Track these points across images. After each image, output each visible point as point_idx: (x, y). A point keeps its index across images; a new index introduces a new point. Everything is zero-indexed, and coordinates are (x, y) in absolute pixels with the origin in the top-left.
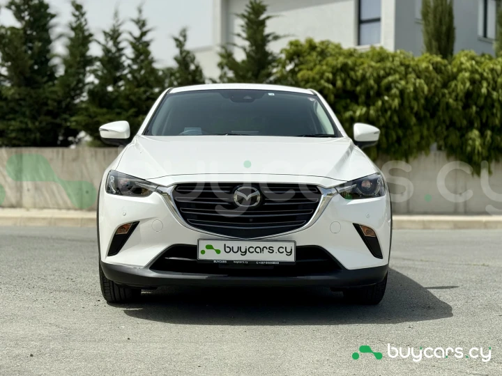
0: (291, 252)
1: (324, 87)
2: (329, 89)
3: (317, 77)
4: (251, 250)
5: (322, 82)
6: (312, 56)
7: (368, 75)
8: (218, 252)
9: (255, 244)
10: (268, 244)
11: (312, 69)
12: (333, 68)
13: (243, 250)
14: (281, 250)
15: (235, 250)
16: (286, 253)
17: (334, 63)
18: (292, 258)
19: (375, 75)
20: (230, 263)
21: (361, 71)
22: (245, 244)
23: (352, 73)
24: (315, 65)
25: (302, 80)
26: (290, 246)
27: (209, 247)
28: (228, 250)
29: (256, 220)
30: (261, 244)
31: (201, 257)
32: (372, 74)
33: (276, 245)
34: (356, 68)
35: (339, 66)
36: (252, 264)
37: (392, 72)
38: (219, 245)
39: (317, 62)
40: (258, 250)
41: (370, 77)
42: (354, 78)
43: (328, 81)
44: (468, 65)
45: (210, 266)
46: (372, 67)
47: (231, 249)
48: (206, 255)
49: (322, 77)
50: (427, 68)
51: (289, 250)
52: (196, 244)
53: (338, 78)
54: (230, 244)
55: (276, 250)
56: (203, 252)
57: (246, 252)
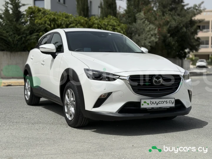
0: (173, 103)
1: (47, 27)
2: (49, 28)
3: (43, 23)
4: (160, 103)
5: (46, 25)
6: (40, 14)
7: (63, 23)
8: (148, 104)
9: (161, 100)
10: (165, 100)
11: (40, 19)
12: (50, 19)
13: (157, 103)
14: (170, 102)
15: (154, 103)
16: (171, 103)
17: (50, 17)
18: (173, 105)
19: (65, 23)
20: (153, 108)
21: (60, 22)
22: (157, 100)
23: (57, 22)
24: (42, 18)
25: (37, 24)
26: (173, 100)
27: (145, 102)
28: (152, 103)
29: (160, 90)
30: (163, 100)
31: (142, 107)
32: (64, 23)
33: (168, 100)
34: (58, 20)
35: (52, 19)
36: (160, 108)
37: (72, 23)
38: (148, 101)
39: (42, 17)
40: (162, 102)
41: (63, 24)
42: (58, 24)
43: (48, 24)
44: (96, 21)
45: (145, 110)
46: (64, 20)
47: (153, 103)
48: (144, 106)
49: (45, 23)
50: (83, 22)
51: (172, 102)
52: (140, 101)
53: (52, 24)
54: (152, 100)
55: (168, 102)
56: (143, 105)
57: (158, 104)
